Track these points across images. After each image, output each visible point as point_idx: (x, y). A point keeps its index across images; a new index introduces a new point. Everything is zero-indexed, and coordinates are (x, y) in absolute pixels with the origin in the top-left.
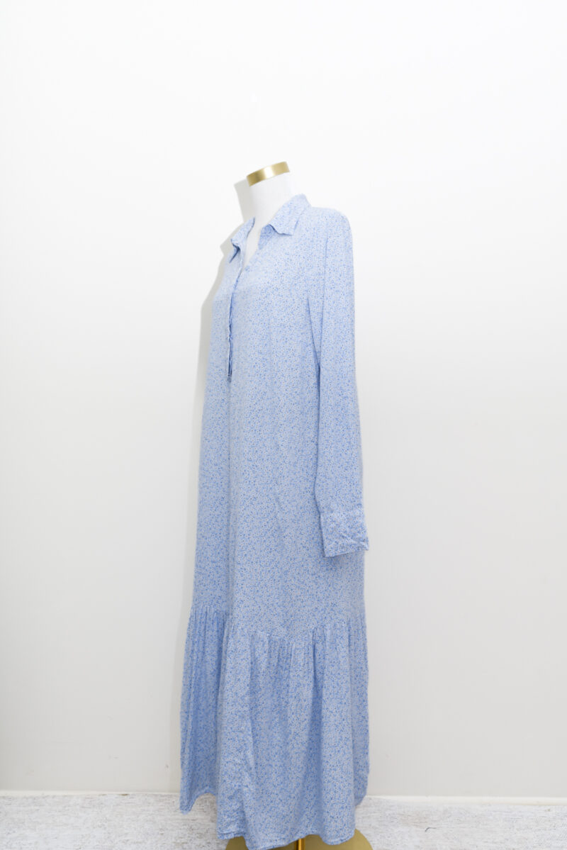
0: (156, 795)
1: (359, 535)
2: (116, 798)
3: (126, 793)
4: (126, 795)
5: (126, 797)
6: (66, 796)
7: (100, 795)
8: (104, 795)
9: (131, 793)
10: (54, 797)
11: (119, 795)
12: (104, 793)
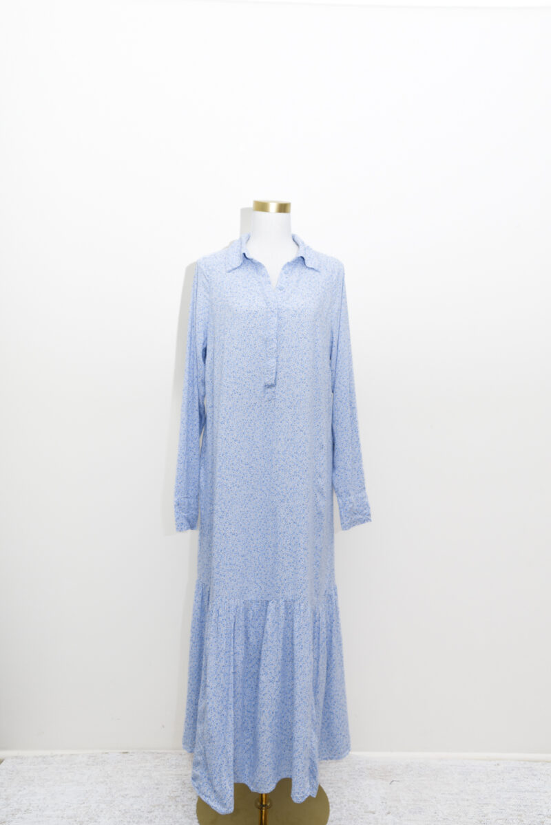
0: (153, 753)
1: (365, 511)
2: (118, 755)
3: (126, 751)
4: (127, 753)
5: (126, 755)
6: (72, 755)
7: (103, 753)
8: (107, 753)
9: (130, 751)
10: (61, 756)
11: (120, 753)
12: (107, 751)
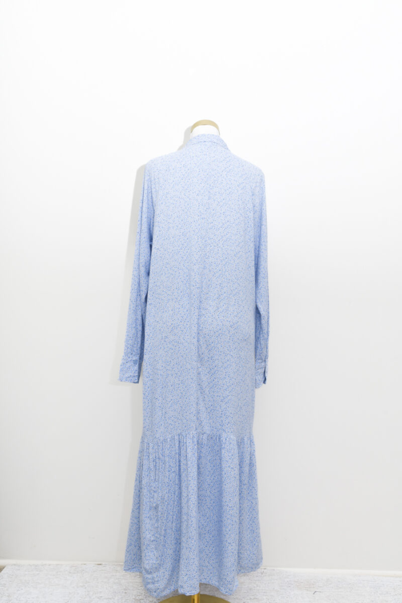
2: (94, 566)
3: (100, 563)
5: (100, 566)
6: (58, 565)
7: (82, 564)
8: (85, 564)
9: (104, 563)
10: (50, 565)
11: (96, 564)
12: (85, 563)
